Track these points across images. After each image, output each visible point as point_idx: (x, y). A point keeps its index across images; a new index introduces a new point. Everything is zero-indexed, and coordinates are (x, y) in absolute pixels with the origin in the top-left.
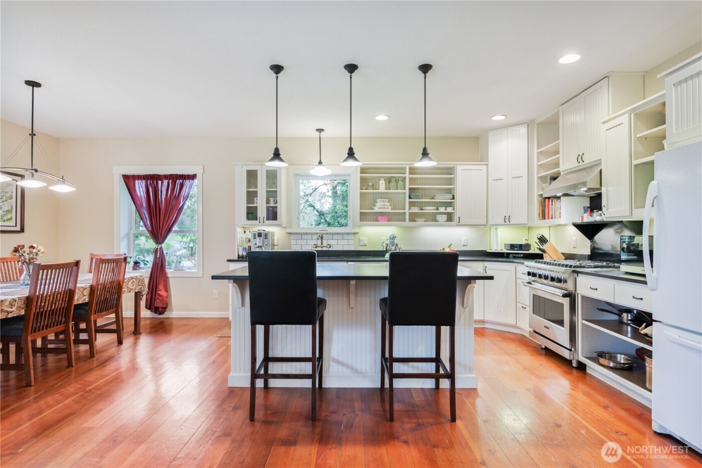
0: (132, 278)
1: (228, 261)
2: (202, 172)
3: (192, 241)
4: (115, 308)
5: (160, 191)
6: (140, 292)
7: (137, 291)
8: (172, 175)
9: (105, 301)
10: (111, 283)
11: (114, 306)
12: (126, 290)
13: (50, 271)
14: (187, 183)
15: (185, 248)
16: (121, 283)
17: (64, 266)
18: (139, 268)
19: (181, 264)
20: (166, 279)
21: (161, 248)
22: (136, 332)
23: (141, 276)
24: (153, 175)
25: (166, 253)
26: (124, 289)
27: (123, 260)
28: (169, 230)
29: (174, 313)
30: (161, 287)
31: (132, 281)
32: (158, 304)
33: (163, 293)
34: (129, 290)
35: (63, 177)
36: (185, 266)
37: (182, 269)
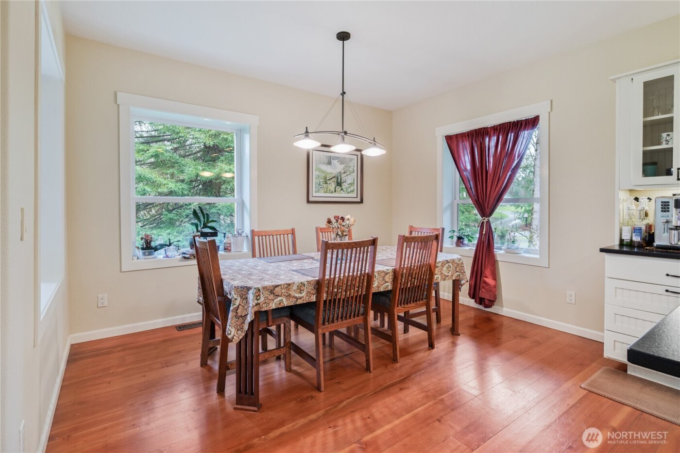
0: (447, 262)
1: (602, 250)
2: (550, 111)
3: (526, 211)
4: (426, 299)
5: (487, 149)
6: (458, 280)
7: (454, 279)
8: (503, 124)
9: (412, 289)
10: (421, 267)
11: (424, 297)
12: (440, 277)
13: (340, 251)
14: (525, 134)
15: (519, 218)
16: (433, 268)
17: (356, 244)
18: (463, 244)
19: (516, 245)
20: (494, 263)
21: (488, 222)
22: (454, 331)
23: (460, 260)
24: (479, 129)
25: (495, 229)
26: (436, 276)
27: (434, 238)
28: (499, 199)
29: (504, 309)
30: (488, 272)
31: (447, 265)
32: (483, 294)
33: (489, 280)
34: (444, 277)
35: (374, 139)
36: (520, 247)
37: (517, 251)
